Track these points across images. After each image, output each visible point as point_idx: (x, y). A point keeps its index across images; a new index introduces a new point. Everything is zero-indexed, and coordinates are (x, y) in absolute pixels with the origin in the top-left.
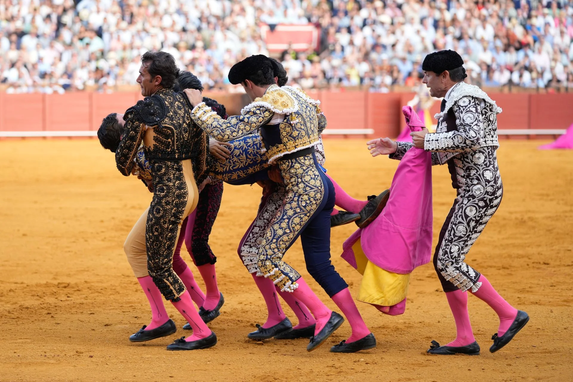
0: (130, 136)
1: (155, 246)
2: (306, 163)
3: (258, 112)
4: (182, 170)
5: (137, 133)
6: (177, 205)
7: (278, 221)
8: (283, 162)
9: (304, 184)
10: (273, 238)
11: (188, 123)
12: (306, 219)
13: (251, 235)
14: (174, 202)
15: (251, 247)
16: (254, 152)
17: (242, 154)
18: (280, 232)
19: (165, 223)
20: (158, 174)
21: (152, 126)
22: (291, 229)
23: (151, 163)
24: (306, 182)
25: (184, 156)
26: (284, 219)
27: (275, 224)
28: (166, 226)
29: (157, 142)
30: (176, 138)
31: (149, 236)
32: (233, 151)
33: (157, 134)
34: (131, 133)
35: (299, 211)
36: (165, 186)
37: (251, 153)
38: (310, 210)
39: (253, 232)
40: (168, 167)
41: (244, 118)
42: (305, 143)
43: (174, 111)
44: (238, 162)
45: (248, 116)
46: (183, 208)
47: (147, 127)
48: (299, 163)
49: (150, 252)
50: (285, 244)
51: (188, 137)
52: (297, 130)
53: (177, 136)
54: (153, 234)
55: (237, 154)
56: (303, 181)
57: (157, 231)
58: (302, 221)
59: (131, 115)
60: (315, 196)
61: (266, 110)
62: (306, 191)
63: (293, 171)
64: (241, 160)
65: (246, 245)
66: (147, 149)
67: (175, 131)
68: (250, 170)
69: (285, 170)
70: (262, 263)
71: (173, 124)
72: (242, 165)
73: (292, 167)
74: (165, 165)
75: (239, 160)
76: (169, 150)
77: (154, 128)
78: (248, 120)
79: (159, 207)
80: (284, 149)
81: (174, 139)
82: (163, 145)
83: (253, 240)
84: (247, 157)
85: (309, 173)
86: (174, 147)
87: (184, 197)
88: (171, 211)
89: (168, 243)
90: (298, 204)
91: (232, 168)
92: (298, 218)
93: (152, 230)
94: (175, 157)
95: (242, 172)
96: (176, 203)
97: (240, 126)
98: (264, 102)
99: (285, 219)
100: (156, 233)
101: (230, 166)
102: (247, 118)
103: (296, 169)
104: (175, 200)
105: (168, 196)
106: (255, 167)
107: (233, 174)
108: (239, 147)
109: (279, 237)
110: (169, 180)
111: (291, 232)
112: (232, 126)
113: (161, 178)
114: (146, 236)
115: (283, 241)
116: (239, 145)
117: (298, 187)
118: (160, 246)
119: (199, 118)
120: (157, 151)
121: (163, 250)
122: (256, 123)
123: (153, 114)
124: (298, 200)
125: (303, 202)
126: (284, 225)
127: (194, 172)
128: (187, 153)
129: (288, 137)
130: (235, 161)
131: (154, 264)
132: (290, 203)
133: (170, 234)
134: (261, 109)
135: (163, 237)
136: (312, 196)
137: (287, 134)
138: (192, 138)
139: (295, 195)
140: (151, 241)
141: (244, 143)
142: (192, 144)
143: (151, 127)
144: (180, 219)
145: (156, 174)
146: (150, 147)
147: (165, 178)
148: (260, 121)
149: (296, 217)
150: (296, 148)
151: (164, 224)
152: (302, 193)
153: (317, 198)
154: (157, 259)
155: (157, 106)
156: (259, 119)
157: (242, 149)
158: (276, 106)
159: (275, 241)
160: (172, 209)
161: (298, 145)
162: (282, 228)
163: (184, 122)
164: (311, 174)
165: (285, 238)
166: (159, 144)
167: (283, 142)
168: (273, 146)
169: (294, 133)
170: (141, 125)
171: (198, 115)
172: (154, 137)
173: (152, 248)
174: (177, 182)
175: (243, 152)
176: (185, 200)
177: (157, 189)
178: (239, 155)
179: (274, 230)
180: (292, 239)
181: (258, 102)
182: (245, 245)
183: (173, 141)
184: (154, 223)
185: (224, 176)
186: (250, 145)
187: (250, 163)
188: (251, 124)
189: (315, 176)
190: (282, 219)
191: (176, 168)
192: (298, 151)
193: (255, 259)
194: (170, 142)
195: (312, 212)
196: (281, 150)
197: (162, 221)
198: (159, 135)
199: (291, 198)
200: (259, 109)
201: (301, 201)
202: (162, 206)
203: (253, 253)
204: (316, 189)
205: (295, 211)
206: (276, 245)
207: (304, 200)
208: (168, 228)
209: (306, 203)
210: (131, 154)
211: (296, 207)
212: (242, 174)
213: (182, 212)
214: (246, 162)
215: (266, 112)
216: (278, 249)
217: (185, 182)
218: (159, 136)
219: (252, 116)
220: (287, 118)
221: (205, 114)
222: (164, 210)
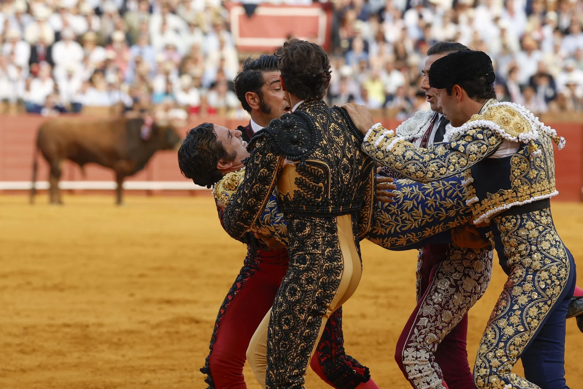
0: (260, 176)
1: (282, 347)
2: (542, 222)
3: (480, 136)
4: (336, 231)
5: (271, 170)
6: (324, 286)
7: (505, 315)
8: (507, 219)
9: (541, 254)
10: (499, 341)
11: (349, 157)
12: (546, 309)
13: (416, 330)
14: (321, 280)
15: (418, 350)
16: (436, 205)
17: (417, 208)
18: (510, 331)
19: (301, 311)
20: (298, 237)
21: (294, 161)
22: (526, 325)
23: (287, 219)
24: (544, 250)
25: (341, 208)
26: (514, 311)
27: (500, 319)
28: (303, 317)
29: (301, 188)
30: (331, 181)
31: (274, 330)
32: (403, 202)
33: (302, 175)
34: (262, 170)
35: (536, 297)
36: (308, 254)
37: (432, 205)
38: (552, 295)
39: (418, 327)
40: (315, 225)
41: (458, 146)
42: (544, 190)
43: (329, 138)
44: (409, 220)
45: (462, 142)
46: (333, 290)
47: (286, 162)
48: (533, 221)
49: (272, 356)
50: (517, 350)
51: (350, 179)
52: (536, 169)
53: (332, 179)
54: (281, 328)
55: (409, 208)
56: (540, 249)
57: (288, 324)
58: (541, 313)
59: (260, 142)
60: (558, 272)
61: (492, 135)
62: (545, 264)
63: (523, 233)
64: (415, 218)
65: (410, 347)
66: (282, 197)
67: (330, 170)
68: (428, 232)
69: (508, 232)
70: (484, 381)
71: (327, 158)
72: (415, 224)
73: (522, 226)
74: (311, 222)
75: (412, 216)
76: (320, 200)
77: (297, 165)
78: (465, 148)
79: (296, 286)
80: (513, 197)
81: (328, 182)
82: (310, 193)
83: (420, 339)
84: (424, 213)
85: (547, 238)
86: (328, 194)
87: (337, 274)
88: (314, 294)
89: (303, 344)
90: (534, 286)
91: (400, 229)
92: (534, 307)
93: (280, 320)
94: (328, 211)
95: (415, 235)
96: (323, 281)
97: (451, 158)
98: (488, 121)
99: (516, 310)
100: (285, 327)
101: (397, 225)
102: (463, 145)
103: (528, 230)
104: (321, 276)
105: (311, 270)
106: (436, 228)
107: (401, 238)
108: (413, 195)
109: (508, 339)
110: (316, 246)
111: (526, 330)
112: (438, 158)
113: (302, 242)
114: (269, 330)
115: (514, 345)
116: (411, 194)
117: (531, 258)
118: (290, 348)
119: (378, 148)
120: (300, 201)
121: (293, 355)
122: (476, 154)
123: (296, 142)
124: (533, 280)
125: (541, 282)
126: (515, 319)
127: (355, 235)
128: (346, 204)
129: (522, 178)
130: (406, 219)
131: (276, 376)
132: (520, 285)
133: (307, 331)
134: (485, 132)
135: (297, 334)
136: (554, 273)
137: (521, 174)
138: (356, 180)
139: (527, 271)
140: (275, 339)
141: (420, 189)
142: (355, 190)
143: (293, 164)
144: (326, 307)
145: (295, 235)
146: (288, 194)
147: (309, 242)
148: (482, 151)
149: (533, 306)
150: (531, 197)
151: (300, 313)
152: (538, 268)
153: (562, 276)
154: (282, 368)
155: (303, 130)
156: (482, 147)
157: (417, 200)
158: (508, 128)
159: (502, 344)
160: (315, 291)
161: (534, 192)
162: (512, 325)
163: (344, 156)
164: (550, 239)
165: (518, 340)
166: (304, 190)
167: (513, 186)
168: (494, 192)
169: (531, 173)
170: (278, 157)
171: (377, 143)
172: (296, 179)
173: (275, 351)
174: (328, 250)
175: (418, 205)
176: (338, 278)
177: (295, 257)
178: (412, 210)
179: (499, 329)
180: (527, 341)
181: (477, 121)
182: (407, 347)
183: (326, 187)
184: (285, 311)
185: (384, 241)
186: (430, 193)
187: (429, 221)
188: (469, 155)
189: (556, 242)
190: (511, 309)
191: (327, 228)
192: (533, 202)
193: (426, 367)
194: (321, 187)
195: (555, 299)
196: (508, 199)
197: (298, 308)
198: (305, 176)
199: (521, 276)
200: (481, 133)
201: (539, 281)
202: (301, 285)
203: (423, 358)
204: (559, 261)
205: (530, 297)
206: (505, 351)
207: (543, 279)
208: (305, 320)
209: (546, 284)
210: (261, 205)
211: (532, 291)
212: (415, 238)
213: (330, 297)
214: (422, 220)
215: (492, 137)
216: (507, 357)
217: (340, 250)
218: (304, 178)
219: (469, 142)
220: (525, 148)
221: (388, 141)
222: (303, 291)
